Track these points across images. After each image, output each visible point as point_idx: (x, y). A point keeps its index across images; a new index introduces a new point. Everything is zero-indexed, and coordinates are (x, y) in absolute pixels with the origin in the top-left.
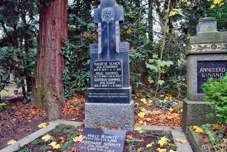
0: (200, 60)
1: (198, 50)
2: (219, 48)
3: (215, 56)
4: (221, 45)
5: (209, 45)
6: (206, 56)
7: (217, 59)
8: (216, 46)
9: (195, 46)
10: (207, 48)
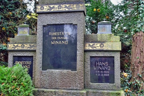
0: (15, 55)
1: (13, 48)
2: (26, 47)
3: (24, 53)
4: (27, 45)
5: (20, 45)
6: (18, 52)
7: (26, 55)
8: (24, 46)
9: (11, 45)
10: (18, 47)
